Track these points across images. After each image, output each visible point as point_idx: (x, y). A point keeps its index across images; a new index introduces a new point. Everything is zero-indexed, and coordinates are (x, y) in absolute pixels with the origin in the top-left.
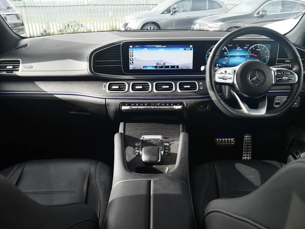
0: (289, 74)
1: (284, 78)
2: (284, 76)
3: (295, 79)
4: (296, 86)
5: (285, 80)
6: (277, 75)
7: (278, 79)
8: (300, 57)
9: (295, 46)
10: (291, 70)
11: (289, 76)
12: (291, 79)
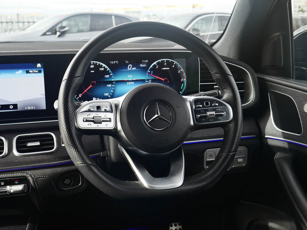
0: (217, 106)
1: (208, 113)
2: (208, 110)
3: (228, 113)
4: (232, 125)
5: (212, 118)
6: (196, 108)
7: (199, 116)
8: (231, 75)
9: (224, 60)
10: (220, 99)
11: (217, 110)
12: (222, 115)
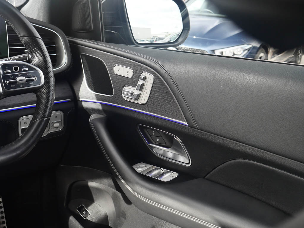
0: (27, 71)
1: (18, 79)
2: (17, 76)
3: (39, 78)
4: (44, 90)
5: (22, 84)
6: (4, 73)
7: (8, 82)
8: (40, 38)
9: (31, 22)
10: (30, 63)
11: (27, 74)
12: (33, 80)
